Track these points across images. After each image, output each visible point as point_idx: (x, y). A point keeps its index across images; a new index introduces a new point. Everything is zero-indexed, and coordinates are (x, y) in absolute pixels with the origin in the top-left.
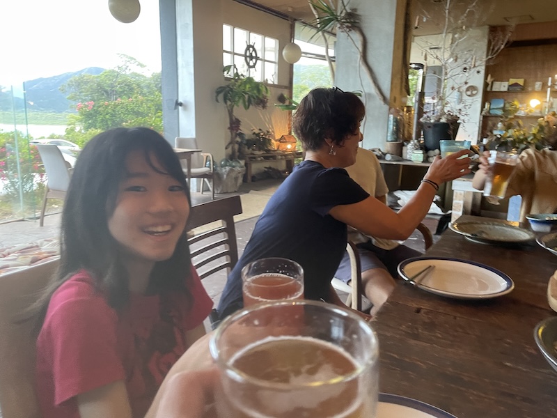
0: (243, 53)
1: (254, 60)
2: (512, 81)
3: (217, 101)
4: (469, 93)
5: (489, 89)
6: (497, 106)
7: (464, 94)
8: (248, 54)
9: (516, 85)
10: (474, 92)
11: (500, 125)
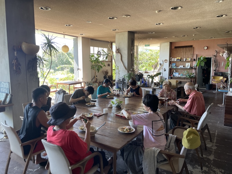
0: (97, 53)
1: (100, 55)
2: (178, 58)
4: (165, 62)
5: (171, 60)
6: (174, 65)
7: (164, 62)
9: (178, 59)
10: (167, 61)
11: (175, 71)
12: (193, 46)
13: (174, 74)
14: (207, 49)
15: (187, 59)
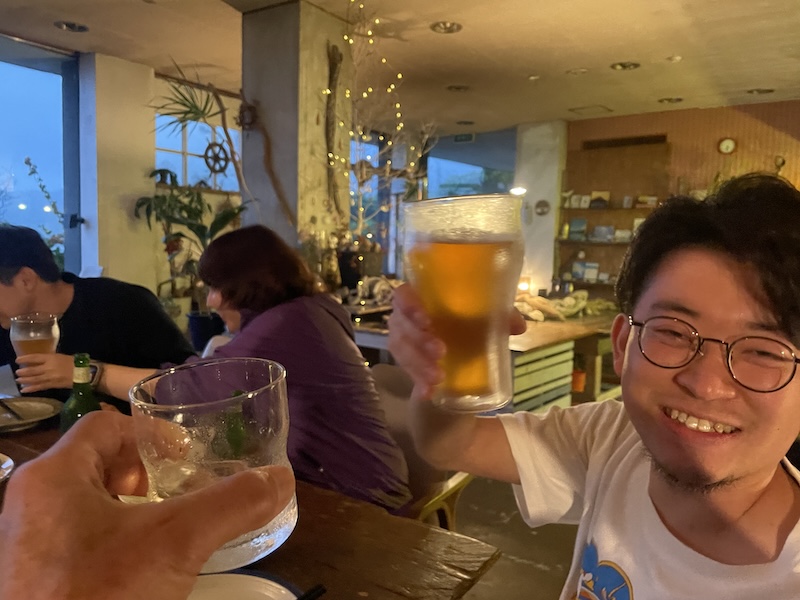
1: (223, 163)
2: (595, 195)
3: (137, 215)
4: (539, 210)
5: (567, 205)
6: (578, 229)
7: (533, 212)
8: (210, 154)
9: (599, 200)
10: (546, 210)
11: (582, 255)
12: (669, 140)
13: (577, 268)
14: (735, 150)
15: (641, 199)
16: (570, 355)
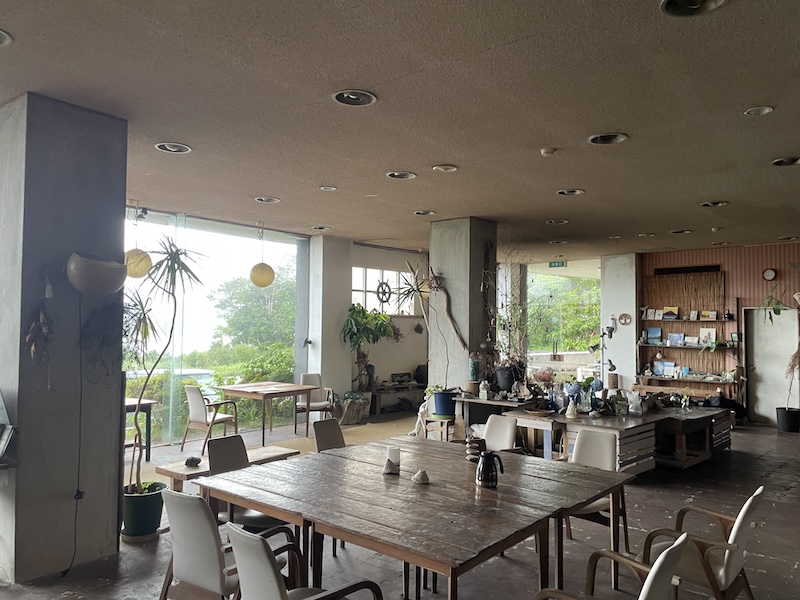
0: (376, 290)
5: (643, 317)
6: (654, 335)
7: (618, 322)
8: (381, 290)
9: (670, 313)
10: (628, 321)
12: (723, 269)
13: (658, 366)
14: (775, 278)
15: (703, 313)
16: (653, 433)
